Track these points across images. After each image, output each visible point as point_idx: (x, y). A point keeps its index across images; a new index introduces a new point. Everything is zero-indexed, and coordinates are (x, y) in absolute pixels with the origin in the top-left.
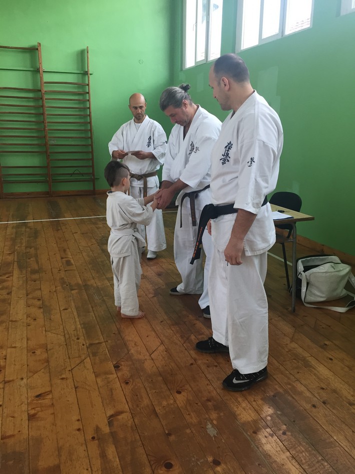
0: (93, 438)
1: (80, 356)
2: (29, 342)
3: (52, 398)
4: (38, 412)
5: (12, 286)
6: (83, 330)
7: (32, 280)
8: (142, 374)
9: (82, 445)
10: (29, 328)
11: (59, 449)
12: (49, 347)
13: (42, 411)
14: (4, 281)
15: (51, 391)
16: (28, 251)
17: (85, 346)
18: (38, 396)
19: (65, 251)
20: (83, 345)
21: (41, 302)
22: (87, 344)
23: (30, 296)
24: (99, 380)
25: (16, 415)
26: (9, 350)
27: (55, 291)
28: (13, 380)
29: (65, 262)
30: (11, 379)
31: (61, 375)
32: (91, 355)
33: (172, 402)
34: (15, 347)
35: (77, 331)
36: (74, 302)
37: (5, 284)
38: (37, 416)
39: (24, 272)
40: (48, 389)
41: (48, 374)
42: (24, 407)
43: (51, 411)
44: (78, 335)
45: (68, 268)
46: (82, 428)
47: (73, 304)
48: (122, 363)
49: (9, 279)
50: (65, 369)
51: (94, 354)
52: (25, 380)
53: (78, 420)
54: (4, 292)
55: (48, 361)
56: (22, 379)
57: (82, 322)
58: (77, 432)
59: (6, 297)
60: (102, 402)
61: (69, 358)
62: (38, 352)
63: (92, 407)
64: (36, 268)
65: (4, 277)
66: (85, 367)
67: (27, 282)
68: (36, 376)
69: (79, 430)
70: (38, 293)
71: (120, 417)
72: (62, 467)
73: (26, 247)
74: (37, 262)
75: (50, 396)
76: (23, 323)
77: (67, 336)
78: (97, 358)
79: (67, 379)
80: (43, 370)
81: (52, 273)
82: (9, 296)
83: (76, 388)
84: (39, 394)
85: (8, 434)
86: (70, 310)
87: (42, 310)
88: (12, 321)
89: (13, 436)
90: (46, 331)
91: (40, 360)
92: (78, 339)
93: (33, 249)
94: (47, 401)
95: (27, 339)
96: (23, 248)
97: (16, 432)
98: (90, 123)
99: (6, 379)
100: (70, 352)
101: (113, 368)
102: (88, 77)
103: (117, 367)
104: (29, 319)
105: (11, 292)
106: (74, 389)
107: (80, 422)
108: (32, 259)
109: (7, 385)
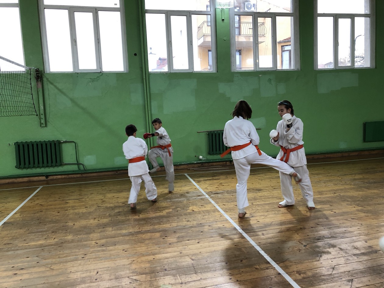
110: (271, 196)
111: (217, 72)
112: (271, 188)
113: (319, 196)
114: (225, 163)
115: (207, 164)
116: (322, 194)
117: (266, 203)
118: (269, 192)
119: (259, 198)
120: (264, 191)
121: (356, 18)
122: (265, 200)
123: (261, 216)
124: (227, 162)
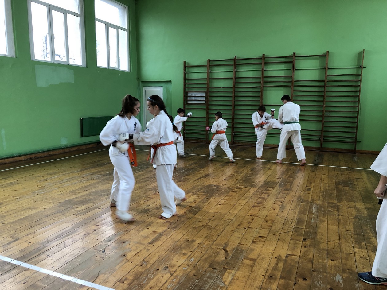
0: (276, 258)
1: (288, 230)
2: (267, 217)
3: (266, 239)
4: (257, 241)
5: (271, 193)
6: (297, 221)
7: (283, 193)
8: (316, 247)
9: (269, 258)
10: (270, 212)
11: (259, 256)
12: (275, 222)
13: (259, 242)
14: (268, 190)
15: (267, 237)
16: (289, 179)
17: (293, 227)
18: (260, 237)
19: (311, 183)
20: (293, 226)
21: (282, 203)
22: (295, 227)
23: (277, 200)
24: (291, 241)
25: (248, 239)
26: (256, 217)
27: (292, 201)
28: (252, 228)
29: (307, 189)
30: (252, 227)
31: (274, 233)
32: (294, 231)
33: (325, 262)
34: (259, 217)
35: (293, 220)
36: (300, 208)
37: (268, 192)
38: (256, 242)
39: (281, 189)
40: (266, 236)
41: (269, 231)
42: (252, 238)
43: (263, 243)
44: (292, 222)
45: (307, 192)
46: (273, 253)
47: (299, 208)
48: (309, 239)
49: (271, 190)
50: (278, 232)
51: (296, 231)
52: (257, 230)
53: (273, 250)
54: (266, 195)
55: (271, 226)
56: (256, 229)
57: (298, 217)
58: (270, 253)
59: (266, 197)
60: (288, 249)
61: (282, 229)
62: (268, 222)
63: (282, 248)
64: (289, 188)
65: (269, 189)
66: (288, 234)
67: (280, 193)
68: (263, 230)
69: (271, 253)
70: (283, 200)
71: (292, 256)
72: (257, 260)
73: (289, 177)
74: (291, 186)
75: (265, 238)
76: (268, 209)
77: (286, 221)
78: (296, 233)
79: (276, 235)
80: (267, 229)
81: (296, 192)
82: (267, 197)
83: (278, 240)
84: (261, 236)
85: (242, 243)
86: (295, 211)
87: (280, 207)
88: (263, 207)
89: (243, 244)
90: (277, 215)
91: (268, 225)
92: (292, 223)
93: (292, 178)
94: (263, 239)
95: (267, 216)
96: (287, 177)
97: (245, 244)
98: (359, 101)
99: (250, 227)
100: (284, 227)
101: (302, 239)
102: (362, 70)
103: (304, 240)
104: (272, 208)
105: (269, 196)
106: (277, 240)
107: (273, 251)
108: (288, 183)
109: (249, 228)
110: (21, 209)
112: (13, 198)
113: (75, 196)
116: (76, 194)
117: (21, 217)
118: (13, 204)
119: (6, 214)
120: (6, 204)
121: (68, 15)
122: (16, 215)
123: (27, 235)
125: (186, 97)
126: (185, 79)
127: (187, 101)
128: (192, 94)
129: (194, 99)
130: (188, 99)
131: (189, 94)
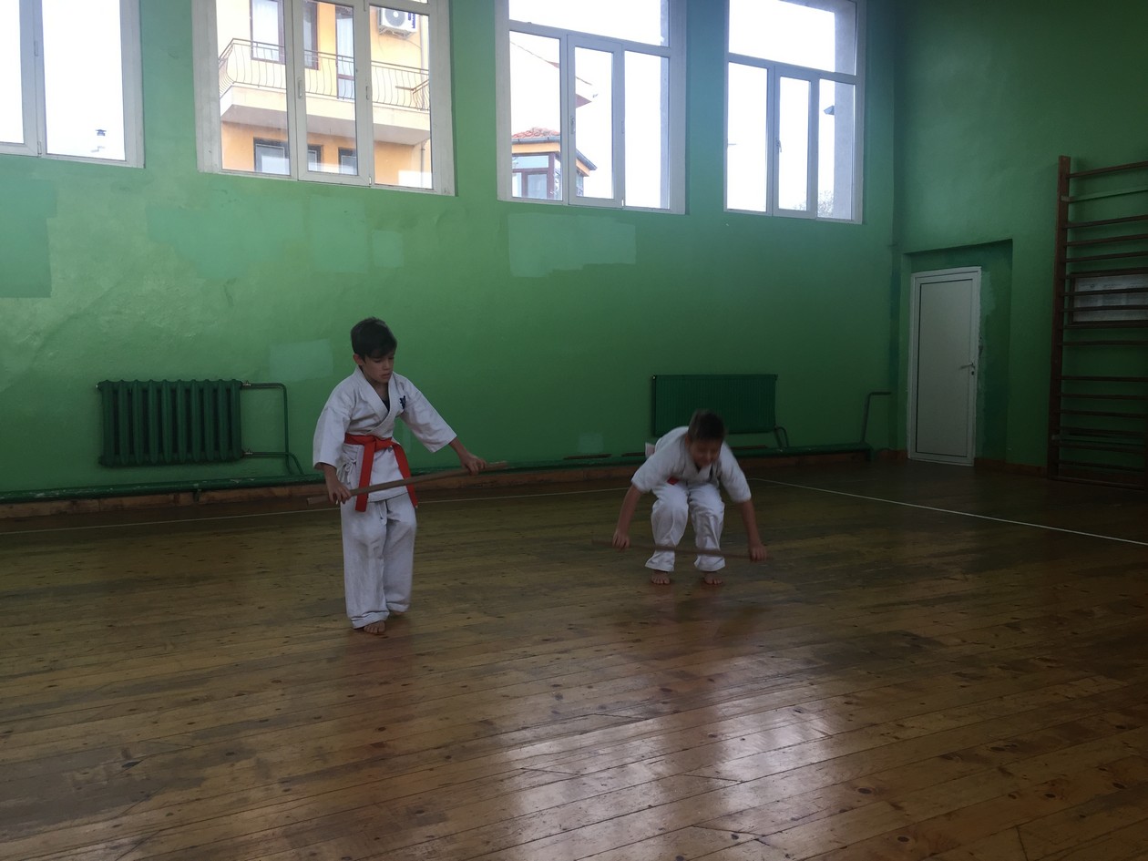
111: (145, 167)
114: (171, 497)
115: (95, 501)
121: (627, 54)
124: (182, 496)
125: (1066, 298)
126: (1063, 226)
127: (1071, 314)
128: (1093, 286)
129: (1100, 304)
130: (1078, 304)
131: (1082, 287)
